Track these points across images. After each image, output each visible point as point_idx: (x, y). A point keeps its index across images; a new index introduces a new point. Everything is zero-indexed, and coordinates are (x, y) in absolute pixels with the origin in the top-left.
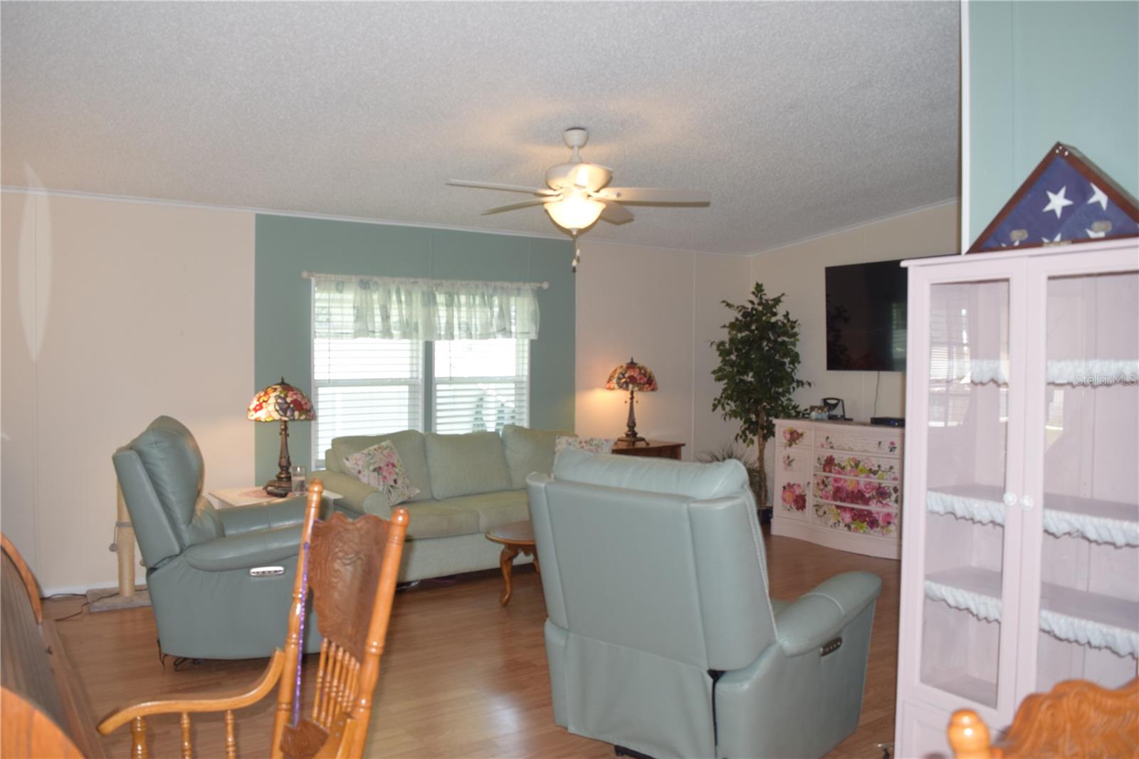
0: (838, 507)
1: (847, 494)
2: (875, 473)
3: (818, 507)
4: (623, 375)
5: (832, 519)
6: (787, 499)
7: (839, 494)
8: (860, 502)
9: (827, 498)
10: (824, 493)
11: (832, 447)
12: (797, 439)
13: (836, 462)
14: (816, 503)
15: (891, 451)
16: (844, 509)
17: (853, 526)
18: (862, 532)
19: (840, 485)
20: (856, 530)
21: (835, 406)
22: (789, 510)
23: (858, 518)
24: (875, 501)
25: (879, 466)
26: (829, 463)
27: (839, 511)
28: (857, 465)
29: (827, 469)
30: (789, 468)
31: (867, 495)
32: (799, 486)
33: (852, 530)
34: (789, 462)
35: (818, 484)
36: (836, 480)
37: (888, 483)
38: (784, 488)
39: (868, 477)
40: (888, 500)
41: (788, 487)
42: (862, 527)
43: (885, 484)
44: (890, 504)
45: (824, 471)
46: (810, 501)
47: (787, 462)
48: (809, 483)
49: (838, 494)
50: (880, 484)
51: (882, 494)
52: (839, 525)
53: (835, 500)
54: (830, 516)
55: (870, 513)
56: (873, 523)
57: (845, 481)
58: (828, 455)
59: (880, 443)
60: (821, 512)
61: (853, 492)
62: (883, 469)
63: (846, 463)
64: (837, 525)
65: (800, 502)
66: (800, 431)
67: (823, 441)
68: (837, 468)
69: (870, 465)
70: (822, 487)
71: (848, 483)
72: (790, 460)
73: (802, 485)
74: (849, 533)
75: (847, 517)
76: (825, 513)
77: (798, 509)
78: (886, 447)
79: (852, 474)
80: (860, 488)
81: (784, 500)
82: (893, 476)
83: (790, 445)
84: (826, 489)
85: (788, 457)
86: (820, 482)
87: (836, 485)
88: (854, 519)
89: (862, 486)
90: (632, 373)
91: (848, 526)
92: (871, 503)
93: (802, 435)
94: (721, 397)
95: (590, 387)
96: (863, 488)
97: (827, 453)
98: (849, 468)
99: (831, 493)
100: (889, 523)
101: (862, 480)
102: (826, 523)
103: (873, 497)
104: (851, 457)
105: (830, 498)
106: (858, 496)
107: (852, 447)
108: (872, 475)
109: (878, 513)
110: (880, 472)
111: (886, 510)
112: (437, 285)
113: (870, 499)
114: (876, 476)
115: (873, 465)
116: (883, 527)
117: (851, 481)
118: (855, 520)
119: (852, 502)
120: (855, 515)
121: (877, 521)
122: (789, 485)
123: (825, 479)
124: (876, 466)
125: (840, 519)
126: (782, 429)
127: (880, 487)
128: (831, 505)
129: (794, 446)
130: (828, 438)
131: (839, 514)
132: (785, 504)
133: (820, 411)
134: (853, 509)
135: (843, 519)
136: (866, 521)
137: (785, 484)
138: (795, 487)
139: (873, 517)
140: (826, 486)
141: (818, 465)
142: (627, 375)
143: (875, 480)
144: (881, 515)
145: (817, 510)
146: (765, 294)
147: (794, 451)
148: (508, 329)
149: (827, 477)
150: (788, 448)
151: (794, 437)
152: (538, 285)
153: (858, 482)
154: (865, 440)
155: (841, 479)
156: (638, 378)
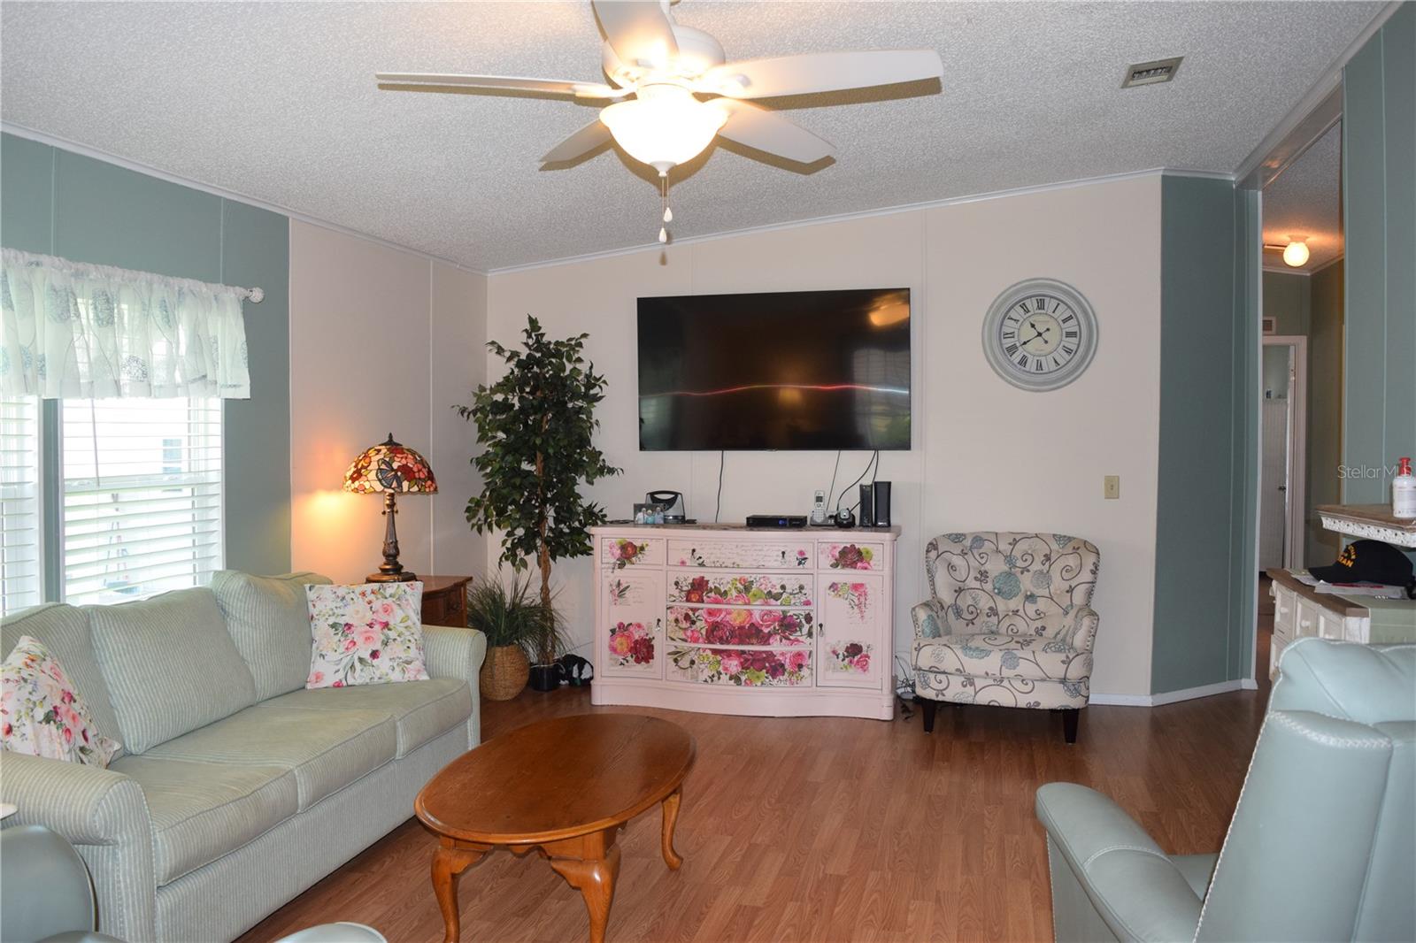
0: (715, 652)
1: (732, 632)
2: (777, 597)
3: (677, 656)
4: (389, 464)
5: (706, 671)
6: (619, 648)
7: (718, 633)
8: (754, 641)
9: (696, 640)
10: (689, 633)
11: (702, 565)
12: (635, 554)
13: (711, 585)
14: (673, 649)
15: (800, 564)
16: (728, 654)
17: (743, 678)
18: (759, 684)
19: (719, 620)
20: (749, 682)
21: (670, 503)
22: (622, 664)
23: (751, 664)
24: (778, 637)
25: (783, 587)
26: (698, 588)
27: (719, 658)
28: (747, 588)
29: (694, 597)
30: (620, 600)
31: (766, 631)
32: (639, 626)
33: (743, 684)
34: (621, 591)
35: (677, 621)
36: (711, 613)
37: (796, 610)
38: (613, 631)
39: (767, 604)
40: (799, 633)
41: (621, 630)
42: (758, 677)
43: (792, 611)
44: (800, 638)
45: (688, 600)
46: (661, 647)
47: (617, 592)
48: (659, 620)
49: (715, 632)
50: (784, 612)
51: (788, 626)
52: (719, 678)
53: (710, 642)
54: (702, 666)
55: (770, 655)
56: (776, 669)
57: (729, 613)
58: (697, 576)
59: (783, 553)
60: (685, 662)
61: (741, 628)
62: (788, 590)
63: (729, 586)
64: (716, 678)
65: (643, 651)
66: (638, 544)
67: (687, 556)
68: (712, 594)
69: (769, 585)
70: (685, 625)
71: (734, 615)
72: (622, 588)
73: (644, 624)
74: (739, 687)
75: (734, 665)
76: (693, 662)
77: (638, 661)
78: (792, 558)
79: (740, 602)
80: (753, 621)
81: (613, 649)
82: (803, 599)
83: (622, 566)
84: (694, 627)
85: (619, 584)
86: (681, 618)
87: (711, 619)
88: (745, 666)
89: (757, 618)
90: (404, 462)
91: (736, 679)
92: (771, 641)
93: (642, 548)
94: (483, 496)
95: (310, 490)
96: (759, 620)
97: (694, 573)
98: (734, 593)
99: (704, 632)
100: (800, 666)
101: (757, 609)
102: (695, 678)
103: (775, 632)
104: (738, 577)
105: (701, 640)
106: (752, 632)
107: (738, 562)
108: (772, 601)
109: (783, 654)
110: (784, 596)
111: (795, 648)
112: (78, 275)
113: (770, 635)
114: (779, 602)
115: (774, 586)
116: (792, 674)
117: (736, 613)
118: (748, 668)
119: (741, 642)
120: (747, 660)
121: (783, 665)
122: (621, 625)
123: (691, 613)
124: (778, 587)
125: (721, 669)
126: (606, 542)
127: (785, 617)
128: (704, 650)
129: (628, 566)
130: (694, 551)
131: (719, 662)
132: (616, 656)
133: (650, 511)
134: (743, 652)
135: (726, 669)
136: (765, 667)
137: (615, 625)
138: (631, 628)
139: (774, 661)
140: (693, 623)
141: (676, 593)
142: (395, 465)
143: (776, 608)
144: (788, 656)
145: (676, 661)
146: (543, 335)
147: (627, 574)
148: (210, 377)
149: (694, 610)
150: (617, 571)
151: (628, 553)
152: (247, 293)
153: (750, 613)
154: (760, 550)
155: (720, 611)
156: (415, 469)
